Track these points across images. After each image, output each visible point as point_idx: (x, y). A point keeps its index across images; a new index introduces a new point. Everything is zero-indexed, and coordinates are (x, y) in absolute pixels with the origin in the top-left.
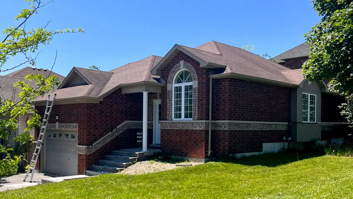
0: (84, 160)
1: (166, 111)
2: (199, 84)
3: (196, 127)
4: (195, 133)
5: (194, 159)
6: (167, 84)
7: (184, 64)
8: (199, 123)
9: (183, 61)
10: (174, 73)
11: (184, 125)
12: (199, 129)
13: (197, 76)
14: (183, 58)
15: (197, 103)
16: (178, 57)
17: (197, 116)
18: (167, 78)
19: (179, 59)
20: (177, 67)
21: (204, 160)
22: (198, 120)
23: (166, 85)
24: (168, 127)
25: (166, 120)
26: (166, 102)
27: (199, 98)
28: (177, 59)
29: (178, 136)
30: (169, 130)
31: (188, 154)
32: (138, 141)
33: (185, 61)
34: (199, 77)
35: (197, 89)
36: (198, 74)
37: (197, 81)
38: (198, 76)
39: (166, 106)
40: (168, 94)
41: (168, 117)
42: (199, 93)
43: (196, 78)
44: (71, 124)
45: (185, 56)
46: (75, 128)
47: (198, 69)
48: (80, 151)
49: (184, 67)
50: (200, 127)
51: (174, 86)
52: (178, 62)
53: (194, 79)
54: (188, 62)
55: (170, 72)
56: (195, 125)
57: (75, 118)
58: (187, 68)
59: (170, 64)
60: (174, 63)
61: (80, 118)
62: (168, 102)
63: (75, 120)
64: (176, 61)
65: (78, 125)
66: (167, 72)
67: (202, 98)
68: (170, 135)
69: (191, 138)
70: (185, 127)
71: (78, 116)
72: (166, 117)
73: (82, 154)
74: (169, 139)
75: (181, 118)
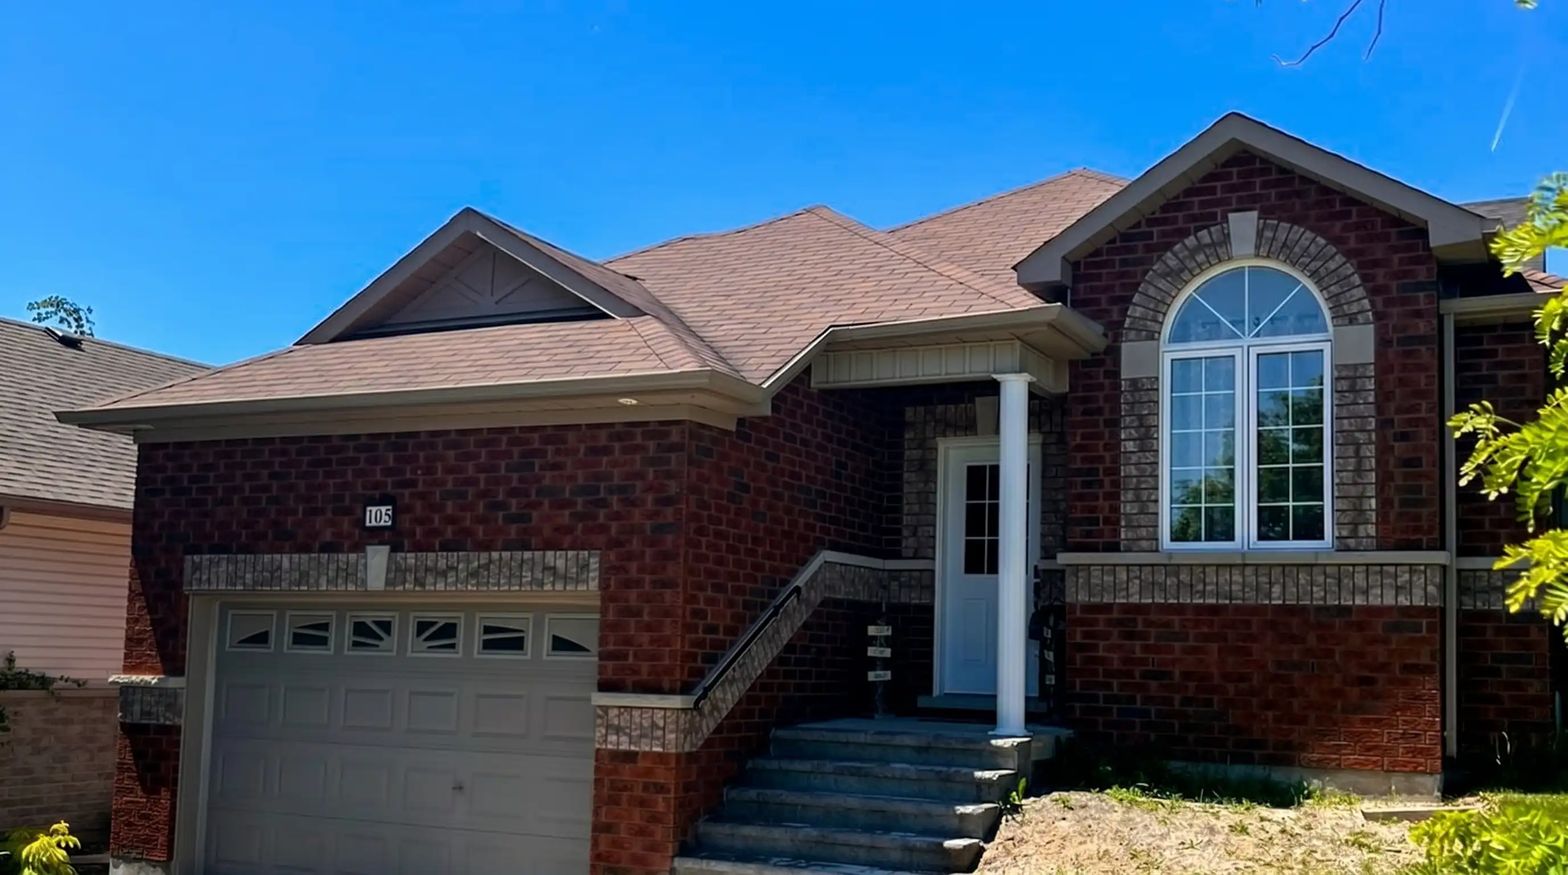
0: (661, 789)
1: (1114, 496)
2: (1382, 343)
3: (1366, 592)
5: (1346, 777)
6: (1124, 345)
7: (1260, 234)
8: (1392, 569)
9: (1255, 214)
10: (1178, 277)
11: (1264, 579)
12: (1389, 601)
13: (1366, 303)
14: (1257, 199)
15: (1369, 451)
16: (1212, 191)
17: (1372, 530)
18: (1115, 309)
19: (1218, 203)
20: (1200, 247)
21: (1433, 782)
22: (1380, 548)
23: (1113, 352)
24: (1135, 587)
25: (1114, 547)
26: (1114, 445)
27: (1384, 424)
29: (1215, 646)
30: (1139, 609)
31: (1303, 747)
32: (871, 676)
33: (1265, 214)
34: (1388, 303)
35: (1371, 371)
36: (1373, 292)
37: (1371, 327)
38: (1379, 300)
39: (1114, 471)
40: (1126, 398)
41: (1130, 535)
42: (1383, 396)
43: (1355, 308)
44: (527, 555)
45: (1265, 185)
46: (566, 579)
47: (1376, 264)
48: (618, 730)
49: (1258, 247)
50: (1398, 589)
51: (1170, 353)
52: (1207, 220)
53: (1344, 317)
54: (1295, 221)
55: (1146, 272)
56: (1360, 579)
57: (565, 517)
58: (1286, 251)
59: (1144, 229)
60: (1181, 224)
61: (617, 516)
62: (1130, 446)
63: (569, 530)
64: (1196, 211)
65: (594, 563)
66: (1122, 275)
67: (1409, 422)
68: (1143, 636)
69: (1329, 653)
70: (1277, 590)
71: (603, 503)
72: (1116, 533)
73: (636, 753)
74: (1142, 662)
75: (1231, 537)
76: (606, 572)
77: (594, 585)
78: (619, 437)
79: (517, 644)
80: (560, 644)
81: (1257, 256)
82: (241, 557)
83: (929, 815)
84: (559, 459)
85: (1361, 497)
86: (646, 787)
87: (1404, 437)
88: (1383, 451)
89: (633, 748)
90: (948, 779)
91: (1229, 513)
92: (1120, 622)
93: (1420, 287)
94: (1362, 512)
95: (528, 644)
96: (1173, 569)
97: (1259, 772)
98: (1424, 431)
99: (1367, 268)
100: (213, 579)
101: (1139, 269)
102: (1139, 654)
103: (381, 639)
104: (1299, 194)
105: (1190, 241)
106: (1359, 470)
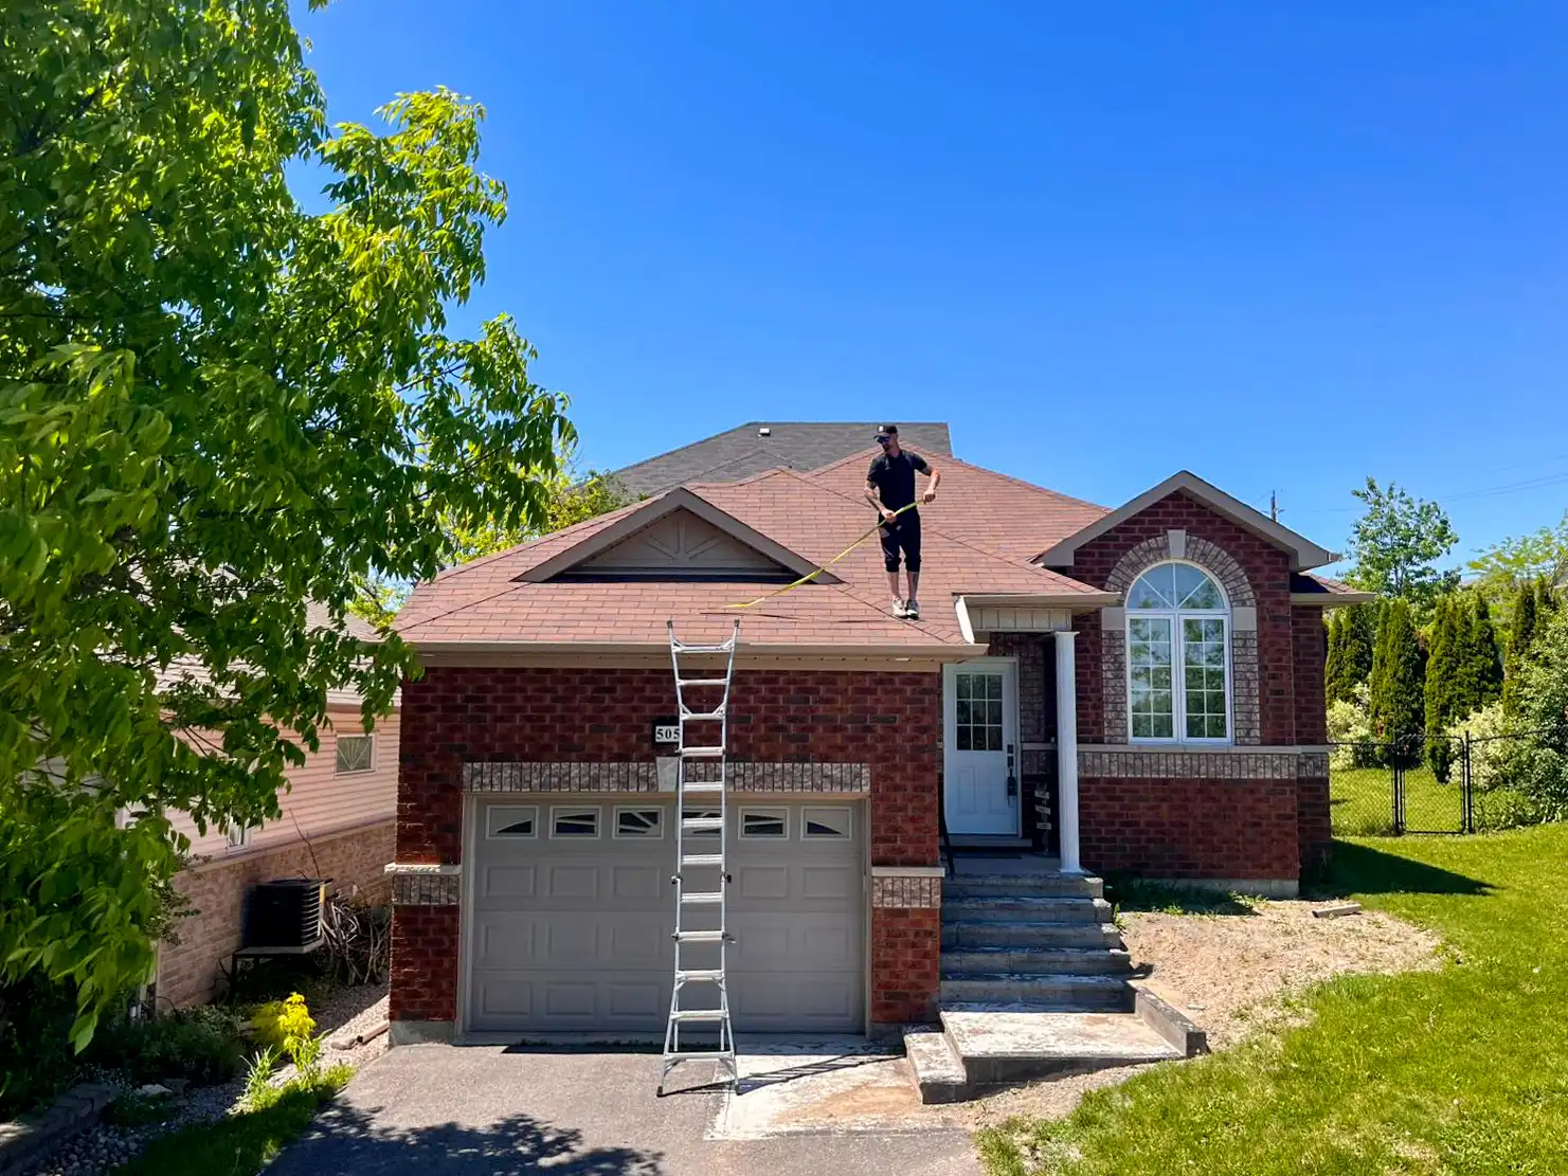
1: (1098, 707)
2: (1261, 619)
3: (1255, 770)
4: (1252, 792)
6: (1103, 609)
7: (1187, 546)
8: (1270, 757)
9: (1183, 532)
10: (1135, 567)
11: (1195, 763)
12: (1268, 776)
13: (1251, 594)
14: (1185, 522)
15: (1255, 685)
16: (1157, 514)
17: (1258, 733)
19: (1162, 523)
20: (1151, 550)
21: (1294, 884)
22: (1263, 744)
23: (1097, 611)
24: (1114, 768)
25: (1100, 741)
26: (1098, 674)
27: (1263, 668)
28: (1151, 522)
29: (1166, 805)
30: (1118, 781)
33: (1190, 532)
34: (1262, 595)
35: (1255, 635)
36: (1255, 587)
37: (1254, 608)
38: (1258, 593)
40: (1105, 643)
41: (1111, 733)
42: (1263, 650)
43: (1246, 596)
44: (807, 766)
45: (1188, 514)
46: (842, 784)
47: (1257, 570)
48: (893, 894)
49: (1186, 553)
50: (1274, 769)
51: (1132, 614)
52: (1152, 533)
53: (1237, 600)
54: (1208, 539)
55: (1115, 562)
56: (1252, 762)
57: (839, 739)
58: (1203, 558)
59: (1113, 533)
60: (1137, 534)
61: (883, 739)
62: (1109, 675)
63: (842, 749)
64: (1147, 526)
65: (866, 772)
66: (1100, 562)
67: (1276, 668)
68: (1120, 799)
69: (1235, 808)
70: (1203, 768)
71: (868, 729)
72: (1101, 731)
73: (906, 910)
74: (1120, 815)
75: (1171, 735)
76: (875, 781)
77: (866, 789)
78: (881, 682)
79: (777, 829)
80: (814, 829)
81: (1185, 558)
82: (526, 765)
83: (1084, 935)
84: (829, 695)
85: (1251, 712)
86: (917, 934)
87: (1274, 677)
88: (1263, 685)
89: (906, 906)
90: (1076, 908)
91: (1170, 719)
92: (1104, 790)
93: (1282, 586)
94: (1251, 721)
95: (787, 829)
96: (1138, 755)
97: (1196, 883)
98: (1285, 674)
99: (1252, 572)
100: (495, 782)
101: (1112, 560)
102: (1117, 810)
103: (648, 826)
104: (1209, 522)
105: (1144, 544)
106: (1250, 696)
